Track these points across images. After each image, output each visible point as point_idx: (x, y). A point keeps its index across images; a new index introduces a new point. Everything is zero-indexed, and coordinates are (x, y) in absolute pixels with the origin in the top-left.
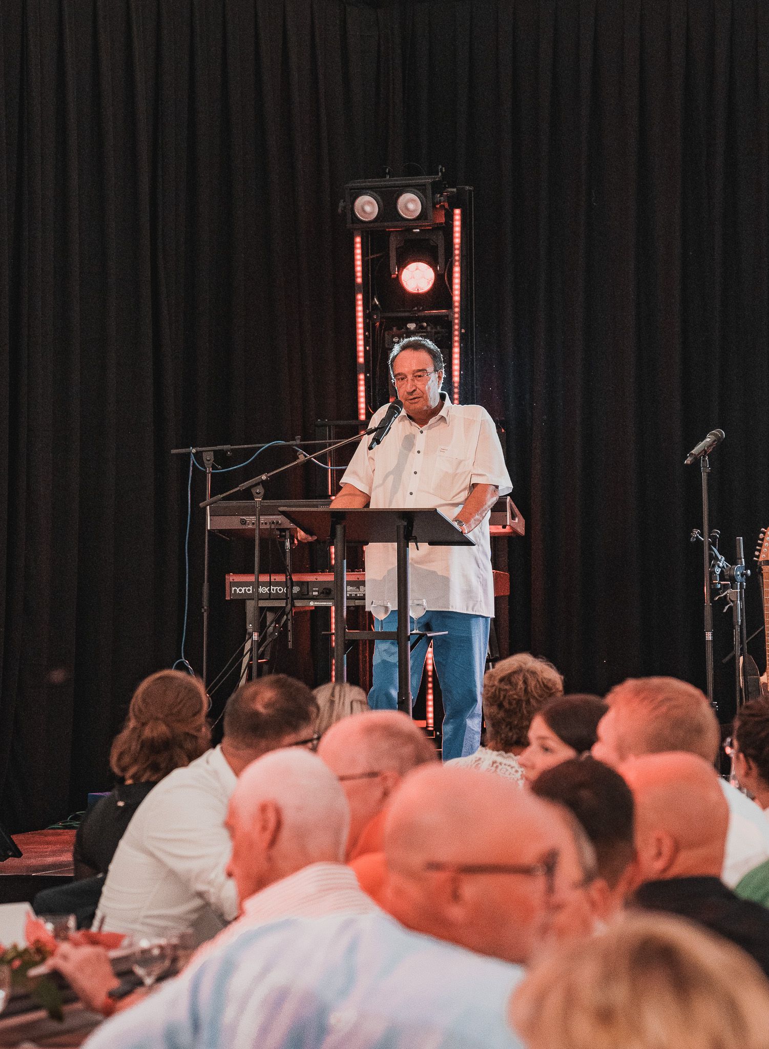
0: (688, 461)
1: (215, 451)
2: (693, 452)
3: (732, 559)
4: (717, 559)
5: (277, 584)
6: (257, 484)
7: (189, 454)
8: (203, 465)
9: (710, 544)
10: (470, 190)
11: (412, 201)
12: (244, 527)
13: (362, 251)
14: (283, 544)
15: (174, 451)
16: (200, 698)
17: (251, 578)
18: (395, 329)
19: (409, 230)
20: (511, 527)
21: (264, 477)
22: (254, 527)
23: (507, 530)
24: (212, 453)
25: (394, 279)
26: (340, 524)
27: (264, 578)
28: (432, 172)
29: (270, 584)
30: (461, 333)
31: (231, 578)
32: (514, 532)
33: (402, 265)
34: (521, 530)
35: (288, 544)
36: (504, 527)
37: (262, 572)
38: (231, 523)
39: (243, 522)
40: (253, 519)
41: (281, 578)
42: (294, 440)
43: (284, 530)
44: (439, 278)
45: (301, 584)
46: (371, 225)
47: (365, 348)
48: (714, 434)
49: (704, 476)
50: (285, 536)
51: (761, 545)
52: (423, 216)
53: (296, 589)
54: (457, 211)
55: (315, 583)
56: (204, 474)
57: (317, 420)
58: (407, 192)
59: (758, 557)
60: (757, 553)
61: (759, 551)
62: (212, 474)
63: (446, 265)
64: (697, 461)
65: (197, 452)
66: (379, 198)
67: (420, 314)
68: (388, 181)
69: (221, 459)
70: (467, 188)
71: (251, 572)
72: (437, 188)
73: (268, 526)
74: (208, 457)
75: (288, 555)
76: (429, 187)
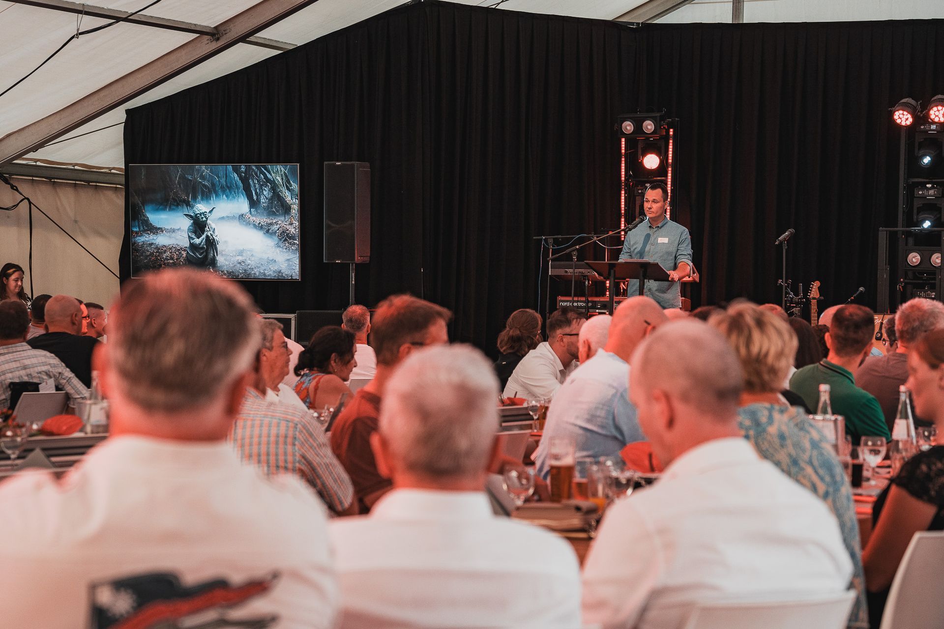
0: (777, 243)
1: (554, 239)
2: (779, 239)
3: (796, 294)
4: (789, 294)
5: (581, 302)
6: (574, 250)
7: (542, 239)
8: (548, 245)
9: (786, 286)
10: (678, 121)
11: (650, 124)
12: (566, 274)
13: (625, 146)
14: (585, 283)
15: (534, 238)
16: (538, 322)
17: (570, 299)
18: (640, 186)
19: (648, 139)
20: (693, 278)
21: (577, 247)
22: (572, 274)
23: (691, 279)
24: (552, 239)
25: (640, 162)
26: (613, 269)
27: (576, 299)
28: (660, 111)
29: (578, 301)
30: (671, 189)
31: (560, 298)
32: (694, 280)
33: (644, 155)
34: (697, 280)
35: (587, 283)
36: (689, 277)
37: (575, 296)
38: (560, 272)
39: (566, 272)
40: (571, 270)
41: (583, 299)
42: (591, 234)
43: (585, 276)
44: (661, 162)
45: (592, 302)
46: (630, 136)
47: (625, 195)
48: (790, 231)
49: (784, 251)
50: (585, 279)
51: (811, 290)
52: (654, 132)
53: (590, 304)
54: (671, 130)
55: (600, 302)
56: (549, 249)
57: (601, 228)
58: (648, 120)
59: (809, 296)
60: (809, 294)
61: (810, 293)
62: (552, 249)
63: (665, 155)
64: (781, 243)
65: (545, 238)
66: (634, 123)
67: (652, 179)
68: (639, 115)
69: (556, 242)
70: (677, 119)
71: (570, 296)
72: (662, 118)
73: (578, 274)
74: (551, 241)
75: (586, 288)
76: (658, 119)
